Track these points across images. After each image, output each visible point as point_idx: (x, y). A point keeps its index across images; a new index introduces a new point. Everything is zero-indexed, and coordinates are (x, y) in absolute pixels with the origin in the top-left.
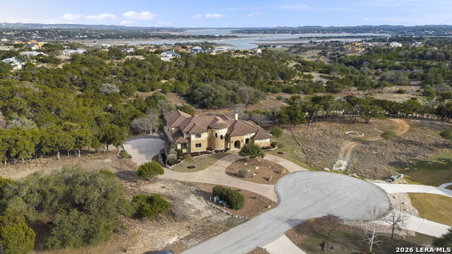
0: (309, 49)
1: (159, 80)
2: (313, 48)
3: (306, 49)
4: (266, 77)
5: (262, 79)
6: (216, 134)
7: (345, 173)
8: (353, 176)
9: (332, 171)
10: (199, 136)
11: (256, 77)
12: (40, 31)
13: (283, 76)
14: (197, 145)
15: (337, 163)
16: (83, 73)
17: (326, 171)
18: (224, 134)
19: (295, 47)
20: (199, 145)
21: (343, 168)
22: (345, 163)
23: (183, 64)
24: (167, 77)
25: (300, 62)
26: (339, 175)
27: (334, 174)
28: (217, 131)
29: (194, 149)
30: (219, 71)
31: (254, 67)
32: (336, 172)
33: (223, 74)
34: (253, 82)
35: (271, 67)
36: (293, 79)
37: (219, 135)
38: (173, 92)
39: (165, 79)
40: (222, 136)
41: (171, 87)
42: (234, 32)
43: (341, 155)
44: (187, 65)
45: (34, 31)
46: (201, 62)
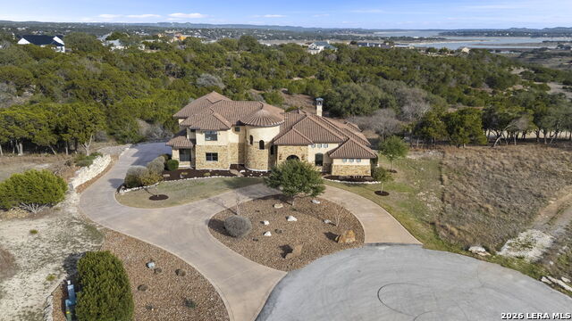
0: (555, 55)
1: (289, 77)
2: (562, 55)
3: (550, 56)
4: (461, 82)
5: (453, 83)
6: (251, 138)
7: (533, 270)
8: (555, 286)
9: (492, 256)
10: (212, 136)
11: (444, 80)
12: (203, 30)
13: (492, 82)
14: (208, 155)
15: (522, 237)
16: (188, 61)
17: (475, 255)
18: (267, 140)
19: (532, 53)
20: (212, 157)
21: (532, 254)
22: (546, 240)
23: (334, 57)
24: (302, 74)
25: (533, 69)
26: (510, 275)
27: (496, 268)
28: (253, 132)
29: (202, 163)
30: (384, 69)
31: (444, 65)
32: (505, 263)
33: (389, 73)
34: (437, 88)
35: (474, 68)
36: (511, 89)
37: (257, 140)
38: (303, 94)
39: (299, 76)
40: (262, 143)
41: (301, 86)
42: (443, 34)
43: (542, 217)
44: (338, 60)
45: (197, 30)
46: (361, 57)
